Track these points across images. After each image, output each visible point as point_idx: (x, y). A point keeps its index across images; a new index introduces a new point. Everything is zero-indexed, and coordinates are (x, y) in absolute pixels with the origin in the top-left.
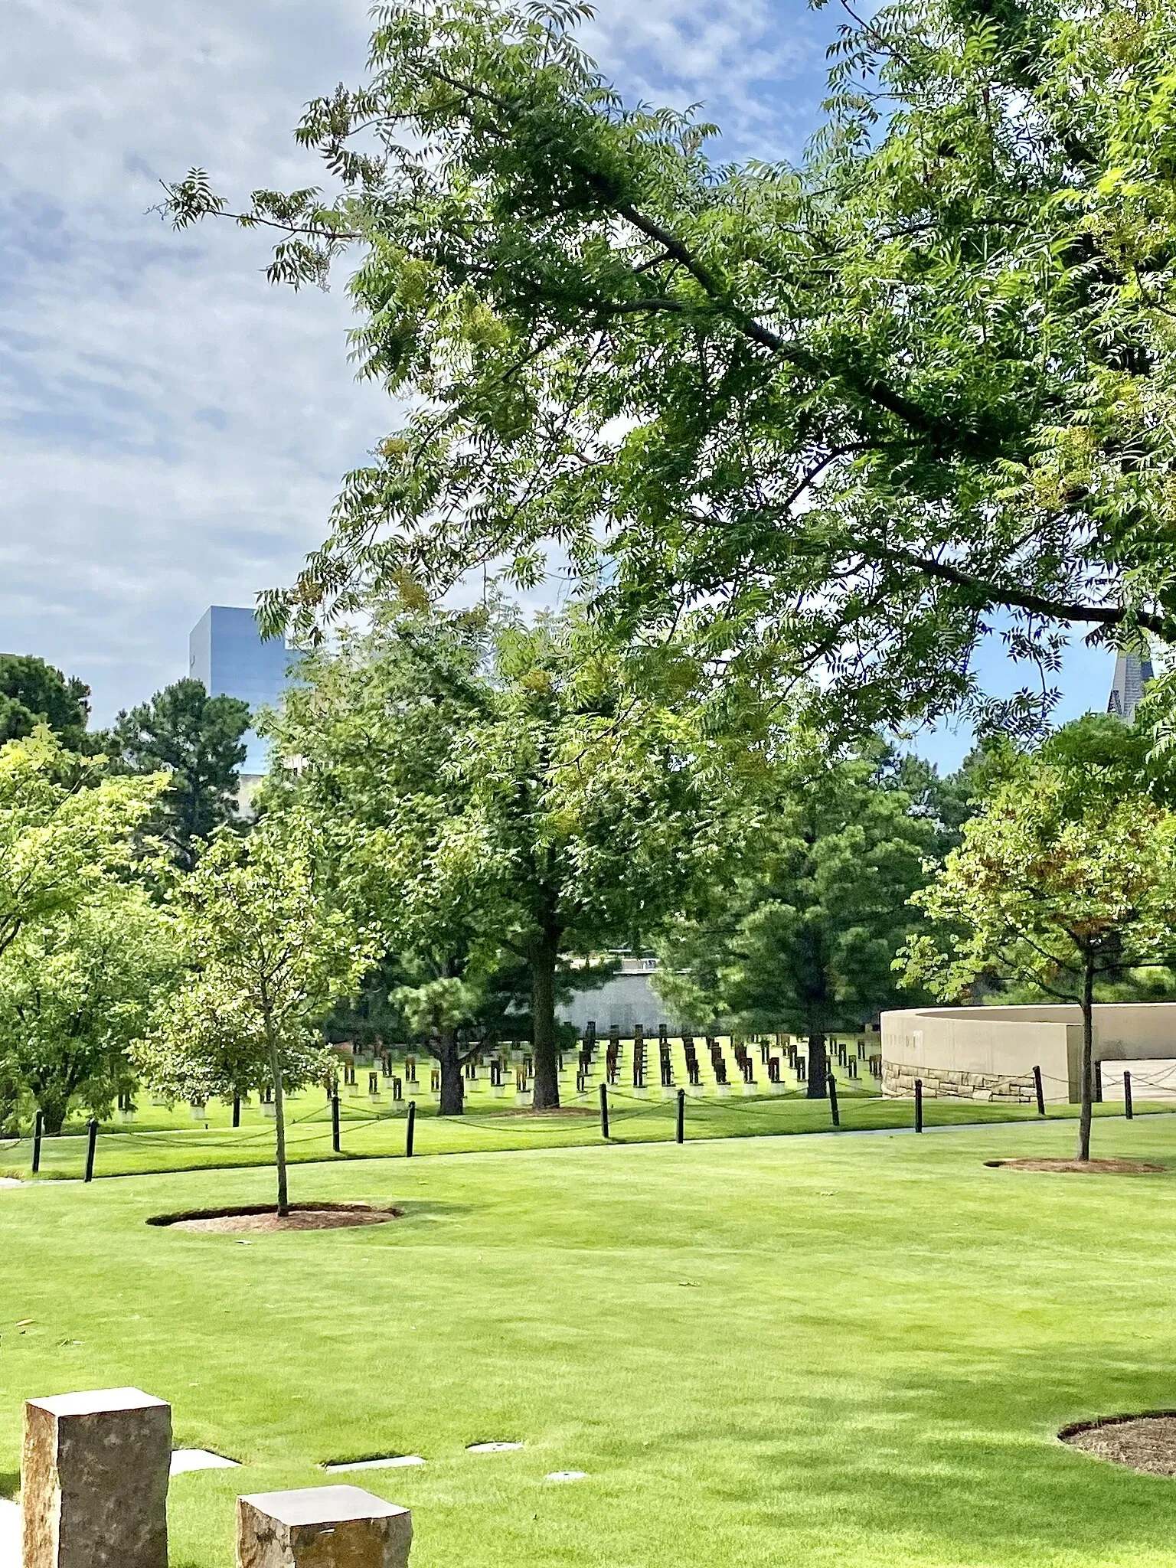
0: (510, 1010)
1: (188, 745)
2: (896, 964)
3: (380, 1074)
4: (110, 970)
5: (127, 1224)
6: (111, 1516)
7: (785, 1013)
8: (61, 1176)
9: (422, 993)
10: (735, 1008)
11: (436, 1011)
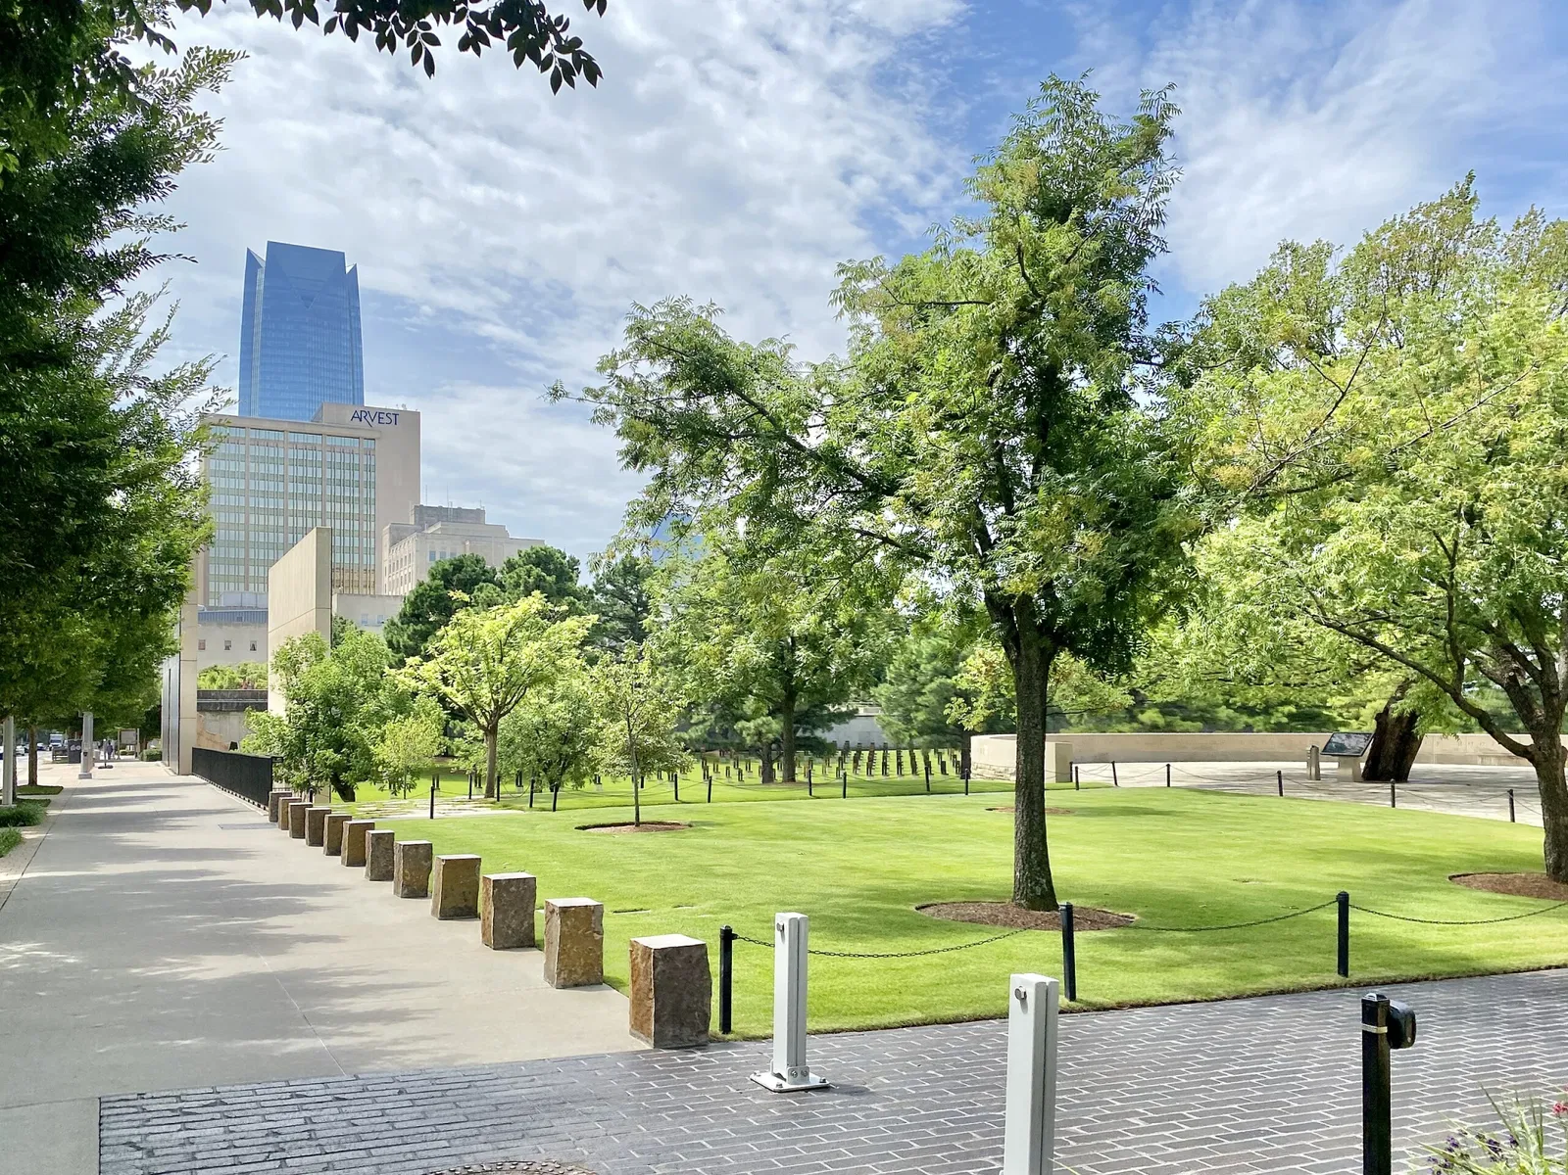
0: (799, 734)
1: (632, 592)
2: (945, 712)
3: (732, 767)
4: (581, 711)
5: (566, 829)
6: (513, 917)
7: (948, 737)
8: (544, 810)
9: (751, 724)
10: (921, 733)
11: (759, 734)
